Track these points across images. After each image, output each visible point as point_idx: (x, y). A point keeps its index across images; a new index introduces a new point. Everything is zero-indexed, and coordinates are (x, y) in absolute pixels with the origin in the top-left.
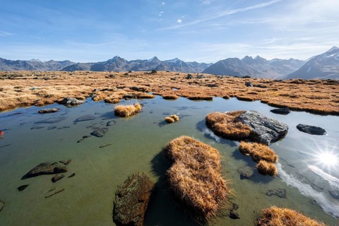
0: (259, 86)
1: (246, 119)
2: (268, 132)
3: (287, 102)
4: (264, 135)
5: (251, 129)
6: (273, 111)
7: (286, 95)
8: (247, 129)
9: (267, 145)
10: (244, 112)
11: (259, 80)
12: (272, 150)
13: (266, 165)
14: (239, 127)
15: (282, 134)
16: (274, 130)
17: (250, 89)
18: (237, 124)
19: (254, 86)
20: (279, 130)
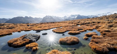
1: (27, 37)
2: (35, 38)
3: (40, 29)
4: (34, 40)
5: (29, 39)
6: (36, 32)
7: (39, 27)
8: (27, 40)
9: (35, 42)
10: (26, 35)
13: (34, 48)
14: (25, 40)
15: (39, 37)
16: (36, 37)
17: (29, 27)
18: (24, 40)
19: (30, 26)
20: (38, 37)
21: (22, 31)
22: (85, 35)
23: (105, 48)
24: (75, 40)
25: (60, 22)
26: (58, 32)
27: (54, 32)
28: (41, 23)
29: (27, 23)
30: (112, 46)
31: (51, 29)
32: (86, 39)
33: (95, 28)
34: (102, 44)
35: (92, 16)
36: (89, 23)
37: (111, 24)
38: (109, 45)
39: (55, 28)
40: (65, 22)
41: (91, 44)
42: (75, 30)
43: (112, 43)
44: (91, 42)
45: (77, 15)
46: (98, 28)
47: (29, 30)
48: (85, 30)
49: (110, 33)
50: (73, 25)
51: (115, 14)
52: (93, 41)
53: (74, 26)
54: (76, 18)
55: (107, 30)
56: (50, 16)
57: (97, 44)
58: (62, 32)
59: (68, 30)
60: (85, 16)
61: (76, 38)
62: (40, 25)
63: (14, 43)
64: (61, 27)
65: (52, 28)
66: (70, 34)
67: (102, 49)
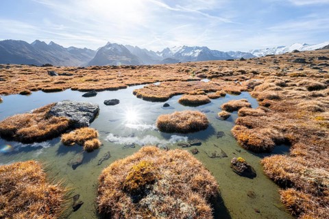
0: (65, 74)
1: (59, 110)
2: (84, 115)
3: (93, 86)
4: (83, 119)
5: (68, 118)
6: (84, 96)
7: (91, 80)
8: (63, 120)
9: (88, 126)
10: (55, 105)
11: (63, 68)
12: (92, 129)
13: (90, 143)
14: (54, 122)
15: (96, 113)
16: (89, 111)
17: (57, 78)
18: (50, 120)
19: (59, 75)
20: (93, 110)
21: (34, 90)
22: (222, 106)
23: (267, 138)
24: (198, 119)
25: (151, 65)
26: (151, 96)
27: (139, 97)
28: (93, 67)
29: (44, 66)
30: (281, 135)
31: (128, 87)
32: (226, 118)
33: (245, 88)
34: (262, 131)
35: (239, 53)
36: (231, 74)
37: (283, 79)
38: (276, 131)
39: (139, 84)
40: (167, 69)
41: (238, 129)
42: (196, 94)
43: (282, 127)
44: (236, 124)
45: (201, 46)
46: (253, 88)
47: (60, 90)
48: (221, 92)
49: (280, 103)
50: (191, 77)
51: (296, 51)
52: (240, 123)
53: (193, 80)
54: (196, 55)
55: (274, 93)
56: (121, 46)
57: (250, 130)
58: (162, 96)
59: (178, 92)
60: (221, 53)
61: (202, 114)
62: (90, 74)
63: (19, 131)
64: (158, 81)
65: (130, 85)
66: (185, 103)
67: (261, 141)
